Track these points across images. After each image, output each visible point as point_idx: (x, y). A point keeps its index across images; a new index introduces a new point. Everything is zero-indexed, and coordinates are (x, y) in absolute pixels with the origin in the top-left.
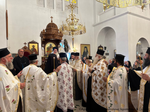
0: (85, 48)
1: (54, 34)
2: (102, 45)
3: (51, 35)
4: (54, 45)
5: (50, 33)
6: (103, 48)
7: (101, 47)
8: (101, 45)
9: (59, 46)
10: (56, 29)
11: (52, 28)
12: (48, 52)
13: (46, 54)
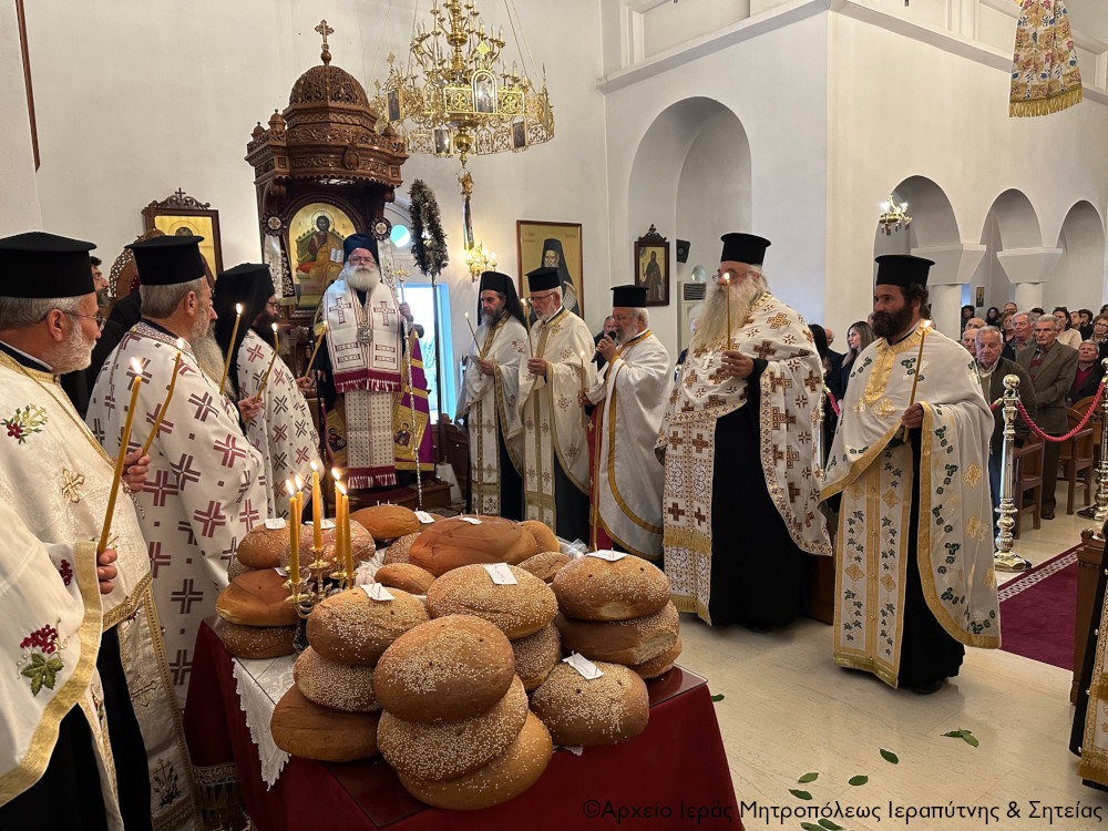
0: (551, 253)
1: (346, 148)
2: (661, 231)
3: (327, 149)
4: (347, 221)
5: (322, 141)
6: (667, 246)
7: (651, 240)
8: (652, 229)
9: (380, 228)
10: (359, 113)
11: (332, 104)
12: (307, 271)
13: (298, 286)
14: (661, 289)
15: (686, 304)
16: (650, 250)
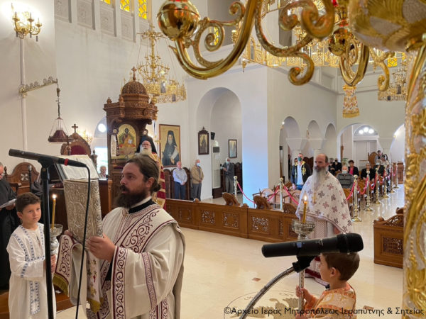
1: (144, 109)
2: (206, 129)
4: (134, 130)
6: (208, 134)
7: (203, 132)
8: (203, 128)
10: (145, 97)
14: (206, 149)
15: (213, 154)
16: (203, 135)
